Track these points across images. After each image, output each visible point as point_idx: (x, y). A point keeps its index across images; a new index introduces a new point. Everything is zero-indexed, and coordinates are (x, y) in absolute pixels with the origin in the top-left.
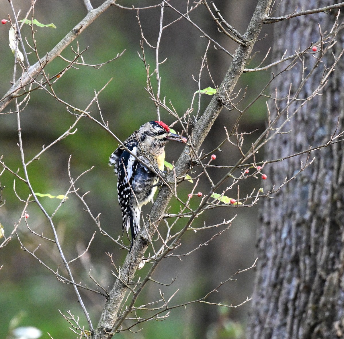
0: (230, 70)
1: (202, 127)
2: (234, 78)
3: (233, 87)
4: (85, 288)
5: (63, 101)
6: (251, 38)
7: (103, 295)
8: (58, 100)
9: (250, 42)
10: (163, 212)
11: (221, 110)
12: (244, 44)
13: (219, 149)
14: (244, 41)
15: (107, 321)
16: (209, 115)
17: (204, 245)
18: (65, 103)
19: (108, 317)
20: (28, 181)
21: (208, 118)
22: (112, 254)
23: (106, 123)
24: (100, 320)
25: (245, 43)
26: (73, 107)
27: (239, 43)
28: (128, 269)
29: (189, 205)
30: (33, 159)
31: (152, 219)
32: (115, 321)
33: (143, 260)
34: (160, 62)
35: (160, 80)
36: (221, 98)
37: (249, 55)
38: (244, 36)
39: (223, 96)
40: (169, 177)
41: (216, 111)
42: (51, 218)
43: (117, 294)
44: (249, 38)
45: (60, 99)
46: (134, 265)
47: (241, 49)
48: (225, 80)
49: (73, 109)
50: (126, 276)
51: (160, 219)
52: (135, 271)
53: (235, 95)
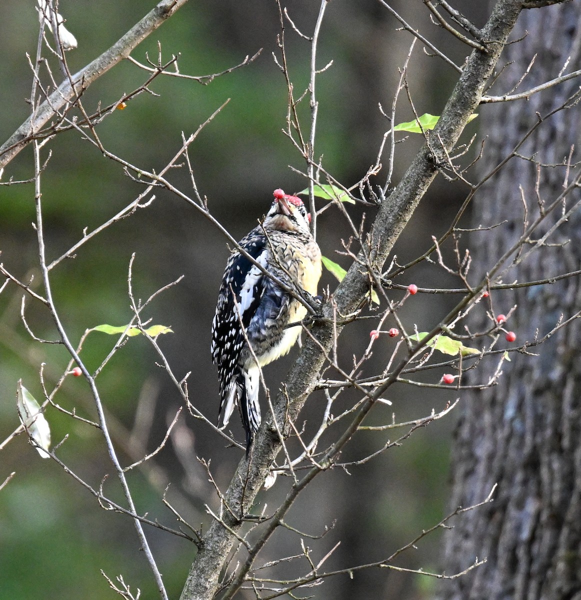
0: (453, 98)
1: (394, 212)
2: (460, 116)
3: (458, 132)
4: (154, 525)
5: (116, 157)
6: (496, 36)
7: (191, 540)
8: (106, 155)
9: (495, 45)
10: (314, 378)
11: (433, 177)
12: (482, 47)
13: (428, 258)
14: (482, 43)
15: (198, 593)
16: (410, 187)
17: (395, 444)
18: (121, 160)
19: (200, 585)
20: (51, 301)
21: (408, 193)
22: (210, 460)
23: (203, 199)
24: (183, 589)
25: (485, 47)
26: (137, 169)
27: (472, 46)
28: (241, 490)
29: (371, 353)
30: (63, 256)
31: (291, 392)
32: (214, 593)
33: (272, 470)
34: (319, 70)
35: (316, 108)
36: (435, 155)
37: (492, 70)
38: (484, 31)
39: (439, 152)
40: (326, 307)
41: (424, 179)
42: (93, 378)
43: (219, 539)
44: (493, 35)
45: (110, 154)
46: (254, 482)
47: (477, 57)
48: (444, 118)
49: (137, 172)
50: (237, 503)
51: (307, 391)
52: (255, 493)
53: (464, 149)
